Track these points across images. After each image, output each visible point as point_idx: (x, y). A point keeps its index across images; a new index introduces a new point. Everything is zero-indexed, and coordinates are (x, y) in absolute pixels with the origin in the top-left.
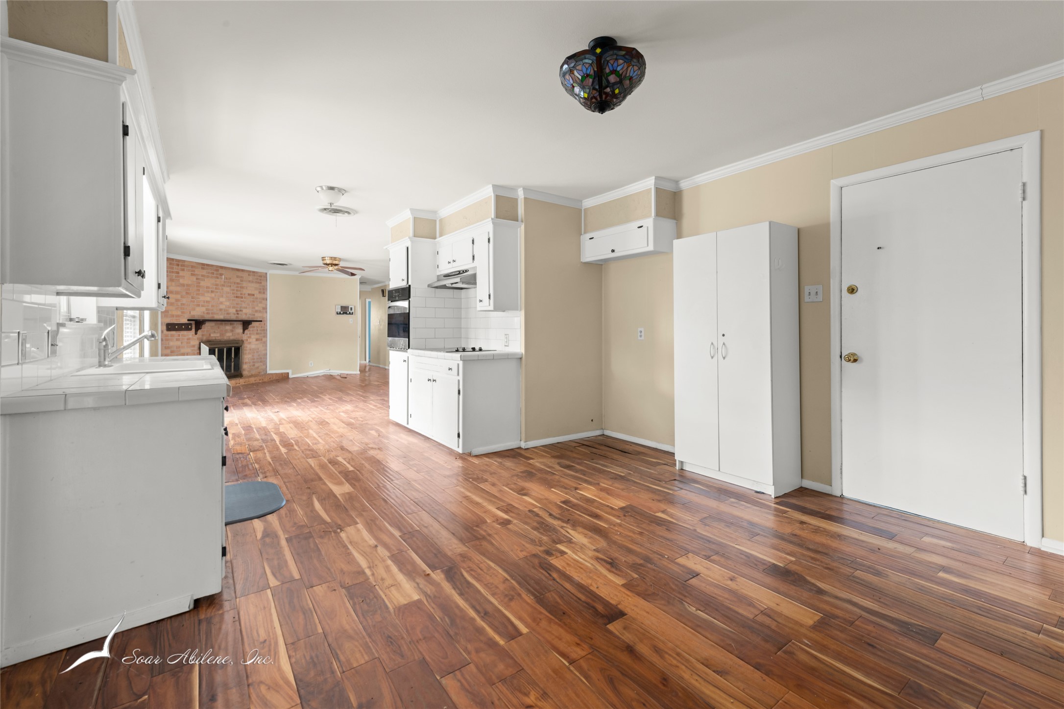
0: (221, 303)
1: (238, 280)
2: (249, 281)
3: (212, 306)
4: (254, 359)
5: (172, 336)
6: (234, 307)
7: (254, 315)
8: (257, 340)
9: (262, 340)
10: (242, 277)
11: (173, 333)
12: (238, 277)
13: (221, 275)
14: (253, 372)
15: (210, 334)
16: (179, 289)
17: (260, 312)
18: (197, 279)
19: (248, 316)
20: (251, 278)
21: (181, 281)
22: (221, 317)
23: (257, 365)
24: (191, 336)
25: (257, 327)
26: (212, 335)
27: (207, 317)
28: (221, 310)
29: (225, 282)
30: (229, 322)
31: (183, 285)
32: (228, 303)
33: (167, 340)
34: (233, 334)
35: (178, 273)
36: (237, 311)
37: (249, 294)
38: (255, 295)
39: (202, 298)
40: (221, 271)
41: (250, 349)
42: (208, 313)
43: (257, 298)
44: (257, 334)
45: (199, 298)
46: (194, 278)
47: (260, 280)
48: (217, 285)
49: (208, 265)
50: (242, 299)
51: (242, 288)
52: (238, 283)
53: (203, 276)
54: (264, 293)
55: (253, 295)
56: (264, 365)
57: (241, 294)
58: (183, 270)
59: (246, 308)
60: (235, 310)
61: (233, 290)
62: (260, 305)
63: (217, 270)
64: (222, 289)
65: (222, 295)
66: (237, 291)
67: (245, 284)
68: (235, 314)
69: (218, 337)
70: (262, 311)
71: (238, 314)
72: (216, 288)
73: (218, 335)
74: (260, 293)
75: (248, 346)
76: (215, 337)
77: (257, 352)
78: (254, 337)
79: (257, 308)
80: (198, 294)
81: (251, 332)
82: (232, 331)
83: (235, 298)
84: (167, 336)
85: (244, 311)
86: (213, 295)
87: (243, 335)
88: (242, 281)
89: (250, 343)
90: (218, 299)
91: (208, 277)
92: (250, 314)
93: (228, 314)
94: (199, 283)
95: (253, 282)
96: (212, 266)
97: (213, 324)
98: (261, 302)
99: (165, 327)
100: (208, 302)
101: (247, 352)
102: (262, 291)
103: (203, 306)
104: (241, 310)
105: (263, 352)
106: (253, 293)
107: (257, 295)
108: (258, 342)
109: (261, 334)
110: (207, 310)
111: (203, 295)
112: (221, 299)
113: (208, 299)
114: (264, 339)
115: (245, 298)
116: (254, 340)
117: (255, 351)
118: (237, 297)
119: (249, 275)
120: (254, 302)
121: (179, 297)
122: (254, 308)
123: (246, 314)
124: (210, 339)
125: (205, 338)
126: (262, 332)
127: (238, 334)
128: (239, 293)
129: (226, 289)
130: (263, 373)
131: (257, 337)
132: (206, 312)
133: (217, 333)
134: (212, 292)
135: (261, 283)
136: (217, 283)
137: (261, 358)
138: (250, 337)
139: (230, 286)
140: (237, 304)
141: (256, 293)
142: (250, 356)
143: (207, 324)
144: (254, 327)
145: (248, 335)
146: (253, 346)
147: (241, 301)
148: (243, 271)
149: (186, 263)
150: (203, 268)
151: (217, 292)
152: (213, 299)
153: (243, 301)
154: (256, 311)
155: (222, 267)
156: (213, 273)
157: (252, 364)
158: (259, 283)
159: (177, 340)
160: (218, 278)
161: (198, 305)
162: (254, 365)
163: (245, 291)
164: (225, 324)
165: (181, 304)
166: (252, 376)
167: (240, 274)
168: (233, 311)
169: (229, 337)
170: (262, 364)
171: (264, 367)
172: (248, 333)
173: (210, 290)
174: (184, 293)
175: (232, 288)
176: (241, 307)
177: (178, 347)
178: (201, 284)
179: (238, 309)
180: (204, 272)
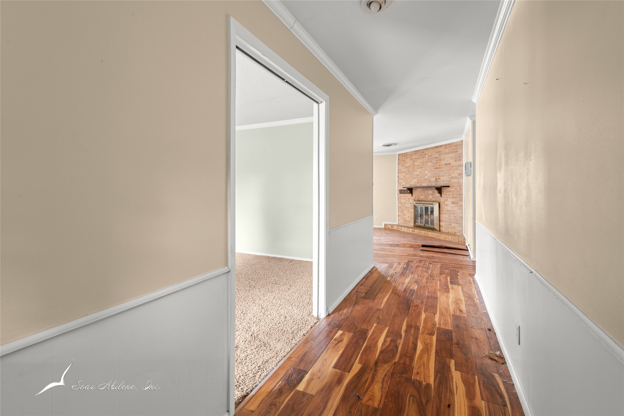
0: (426, 175)
1: (437, 155)
2: (446, 153)
3: (421, 177)
4: (450, 219)
5: (402, 196)
6: (434, 177)
7: (450, 181)
8: (453, 203)
9: (458, 203)
10: (440, 152)
11: (402, 195)
12: (437, 152)
13: (426, 155)
14: (450, 231)
15: (419, 196)
16: (405, 170)
17: (456, 178)
18: (413, 161)
19: (445, 182)
20: (447, 151)
21: (406, 165)
22: (425, 184)
23: (453, 225)
24: (410, 197)
25: (453, 191)
26: (420, 197)
27: (418, 185)
28: (425, 179)
29: (428, 159)
30: (431, 188)
31: (407, 167)
32: (430, 174)
33: (400, 199)
34: (433, 197)
35: (405, 161)
36: (436, 179)
37: (445, 164)
38: (452, 164)
39: (415, 173)
40: (426, 152)
41: (447, 211)
42: (418, 183)
43: (453, 166)
44: (453, 197)
45: (414, 173)
46: (412, 161)
47: (456, 149)
48: (423, 162)
49: (418, 151)
50: (440, 169)
51: (440, 160)
52: (437, 158)
53: (416, 159)
54: (460, 160)
55: (450, 164)
56: (460, 226)
57: (440, 165)
58: (407, 158)
59: (443, 176)
60: (435, 179)
61: (434, 163)
62: (455, 172)
63: (423, 152)
64: (427, 165)
65: (427, 169)
66: (436, 163)
67: (442, 157)
68: (434, 182)
69: (424, 198)
70: (458, 176)
71: (437, 181)
72: (423, 165)
73: (424, 197)
74: (455, 161)
75: (445, 208)
76: (422, 198)
77: (454, 214)
78: (450, 200)
79: (453, 175)
80: (413, 171)
81: (447, 196)
82: (432, 195)
83: (435, 170)
84: (400, 196)
85: (442, 178)
86: (421, 170)
87: (441, 198)
88: (440, 155)
89: (446, 205)
90: (424, 172)
91: (418, 158)
92: (446, 181)
93: (430, 182)
94: (414, 164)
95: (449, 153)
96: (421, 150)
97: (421, 190)
98: (457, 169)
99: (399, 192)
100: (418, 175)
101: (445, 212)
102: (458, 159)
103: (415, 178)
104: (439, 178)
105: (460, 215)
106: (449, 162)
107: (454, 163)
108: (453, 205)
109: (456, 197)
110: (418, 180)
111: (416, 171)
112: (426, 172)
113: (418, 173)
114: (460, 203)
115: (442, 168)
116: (450, 203)
117: (451, 213)
118: (436, 168)
119: (446, 148)
120: (450, 170)
121: (404, 174)
122: (450, 175)
123: (443, 181)
124: (420, 199)
125: (416, 199)
126: (458, 196)
127: (437, 197)
128: (438, 164)
129: (429, 164)
130: (459, 234)
131: (453, 200)
132: (417, 182)
133: (423, 196)
134: (421, 168)
135: (457, 151)
136: (423, 161)
137: (457, 220)
138: (446, 200)
139: (432, 161)
140: (436, 174)
141: (452, 161)
142: (446, 216)
143: (418, 190)
144: (450, 192)
145: (445, 198)
146: (449, 208)
147: (439, 171)
148: (441, 146)
149: (408, 154)
150: (416, 154)
151: (423, 168)
152: (421, 172)
153: (441, 171)
154: (452, 178)
155: (426, 149)
156: (421, 155)
157: (448, 223)
158: (455, 152)
159: (404, 199)
160: (424, 157)
161: (413, 178)
162: (450, 225)
163: (443, 162)
164: (428, 189)
165: (406, 178)
166: (448, 234)
167: (437, 150)
168: (433, 179)
169: (431, 199)
170: (457, 225)
171: (460, 229)
172: (445, 196)
173: (419, 167)
174: (407, 172)
175: (433, 162)
176: (439, 176)
177: (405, 203)
178: (415, 164)
179: (437, 178)
180: (416, 156)
